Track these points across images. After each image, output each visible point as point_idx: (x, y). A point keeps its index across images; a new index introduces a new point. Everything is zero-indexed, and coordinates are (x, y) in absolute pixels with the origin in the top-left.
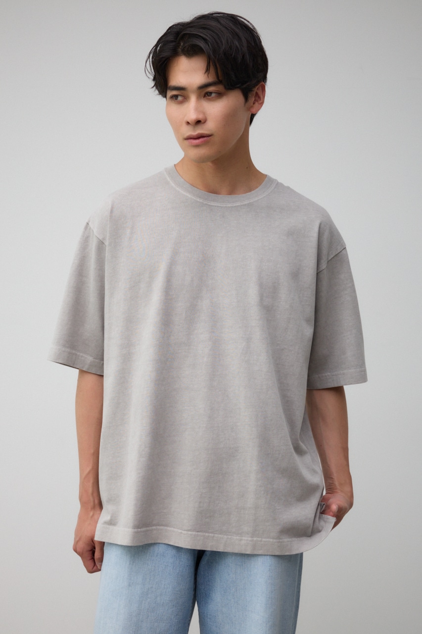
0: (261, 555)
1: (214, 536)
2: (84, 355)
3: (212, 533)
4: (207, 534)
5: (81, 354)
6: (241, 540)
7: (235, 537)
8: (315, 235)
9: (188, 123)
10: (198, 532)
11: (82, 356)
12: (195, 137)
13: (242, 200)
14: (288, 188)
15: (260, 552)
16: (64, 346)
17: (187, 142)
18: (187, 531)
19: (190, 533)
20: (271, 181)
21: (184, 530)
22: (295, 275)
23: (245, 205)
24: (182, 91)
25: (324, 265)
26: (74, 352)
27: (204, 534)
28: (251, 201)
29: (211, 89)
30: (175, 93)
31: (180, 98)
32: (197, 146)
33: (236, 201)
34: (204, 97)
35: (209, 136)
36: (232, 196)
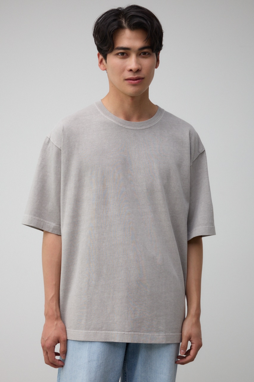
1: (144, 334)
2: (49, 222)
3: (142, 332)
4: (140, 333)
5: (47, 222)
7: (156, 334)
9: (131, 70)
10: (134, 332)
11: (48, 223)
12: (135, 79)
16: (35, 215)
17: (127, 82)
18: (128, 332)
21: (126, 332)
26: (42, 220)
27: (138, 333)
30: (122, 51)
31: (125, 55)
32: (134, 85)
33: (143, 126)
34: (140, 55)
35: (143, 78)
36: (140, 122)
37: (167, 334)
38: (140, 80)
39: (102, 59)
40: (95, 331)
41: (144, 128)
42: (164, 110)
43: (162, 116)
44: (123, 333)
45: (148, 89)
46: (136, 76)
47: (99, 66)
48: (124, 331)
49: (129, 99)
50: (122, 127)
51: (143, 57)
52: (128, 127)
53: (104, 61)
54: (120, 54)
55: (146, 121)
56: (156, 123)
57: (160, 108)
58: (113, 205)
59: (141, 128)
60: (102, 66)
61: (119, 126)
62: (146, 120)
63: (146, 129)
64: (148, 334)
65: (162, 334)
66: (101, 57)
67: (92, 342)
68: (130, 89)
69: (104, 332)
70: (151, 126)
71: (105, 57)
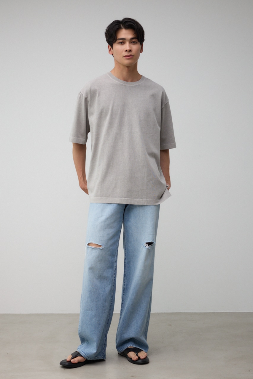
0: (149, 205)
1: (133, 199)
6: (143, 200)
7: (141, 200)
8: (161, 95)
9: (126, 51)
10: (128, 198)
12: (129, 56)
13: (135, 84)
14: (149, 80)
15: (149, 204)
16: (75, 137)
17: (124, 58)
19: (125, 198)
20: (144, 77)
22: (155, 110)
23: (137, 85)
24: (124, 40)
25: (164, 106)
26: (79, 138)
28: (139, 84)
29: (134, 40)
30: (121, 41)
31: (123, 43)
32: (128, 59)
34: (131, 43)
35: (133, 56)
37: (147, 200)
38: (132, 57)
39: (110, 49)
40: (106, 198)
43: (145, 80)
44: (121, 198)
45: (137, 62)
46: (129, 54)
47: (109, 52)
48: (122, 198)
49: (126, 69)
51: (133, 44)
53: (111, 49)
54: (120, 43)
60: (110, 52)
64: (136, 199)
65: (145, 200)
66: (110, 47)
67: (110, 204)
68: (126, 62)
69: (110, 198)
71: (112, 46)
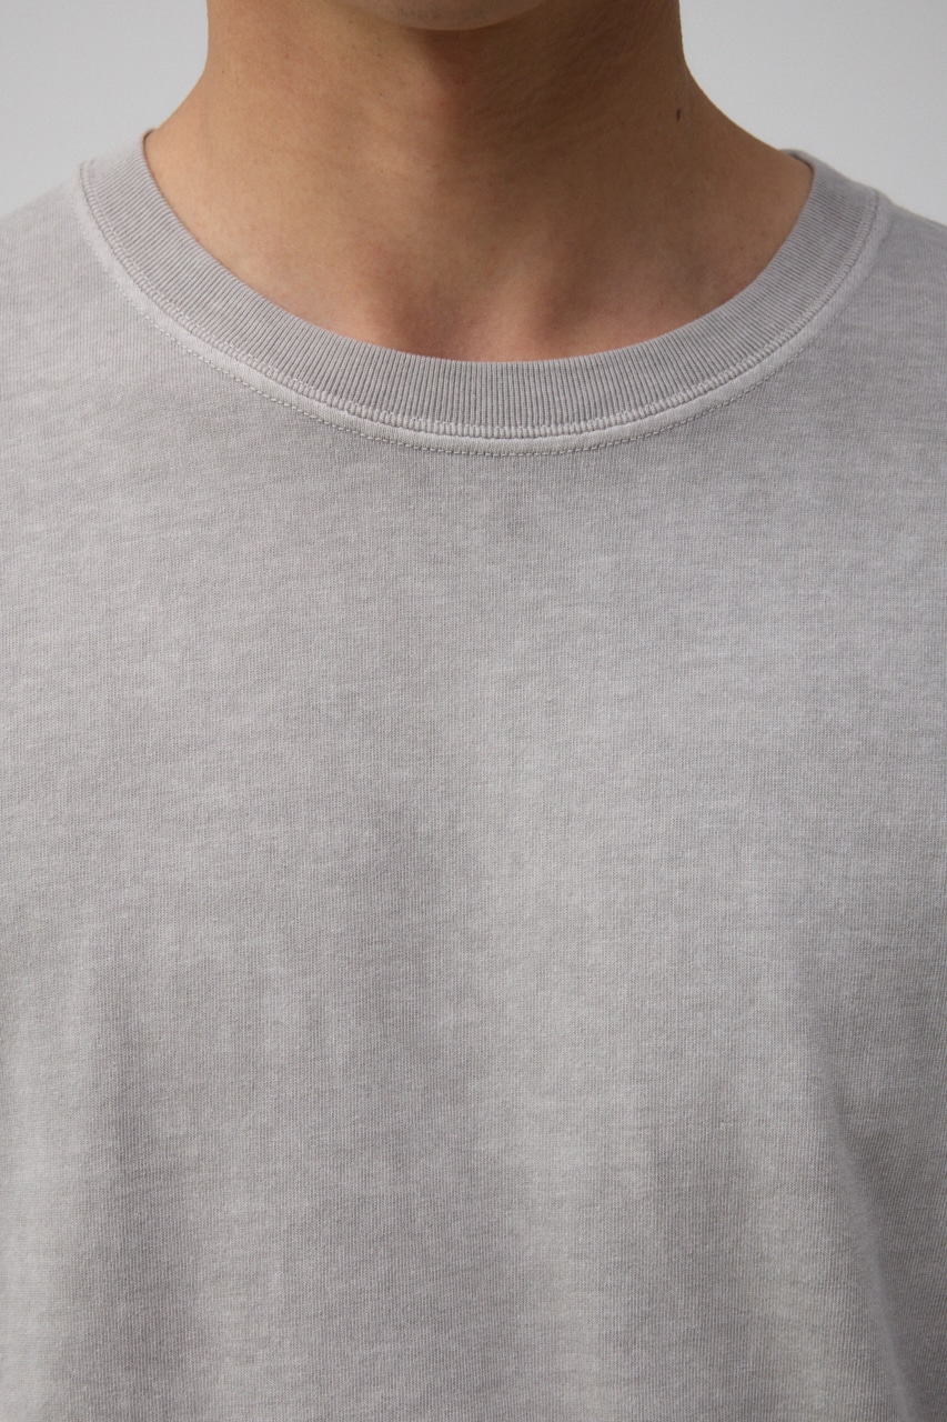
33: (605, 405)
36: (573, 361)
41: (620, 424)
42: (878, 198)
43: (860, 271)
50: (350, 430)
52: (432, 432)
55: (656, 340)
56: (779, 357)
57: (839, 180)
58: (251, 1360)
59: (593, 436)
61: (312, 423)
62: (642, 337)
63: (646, 436)
70: (718, 394)
